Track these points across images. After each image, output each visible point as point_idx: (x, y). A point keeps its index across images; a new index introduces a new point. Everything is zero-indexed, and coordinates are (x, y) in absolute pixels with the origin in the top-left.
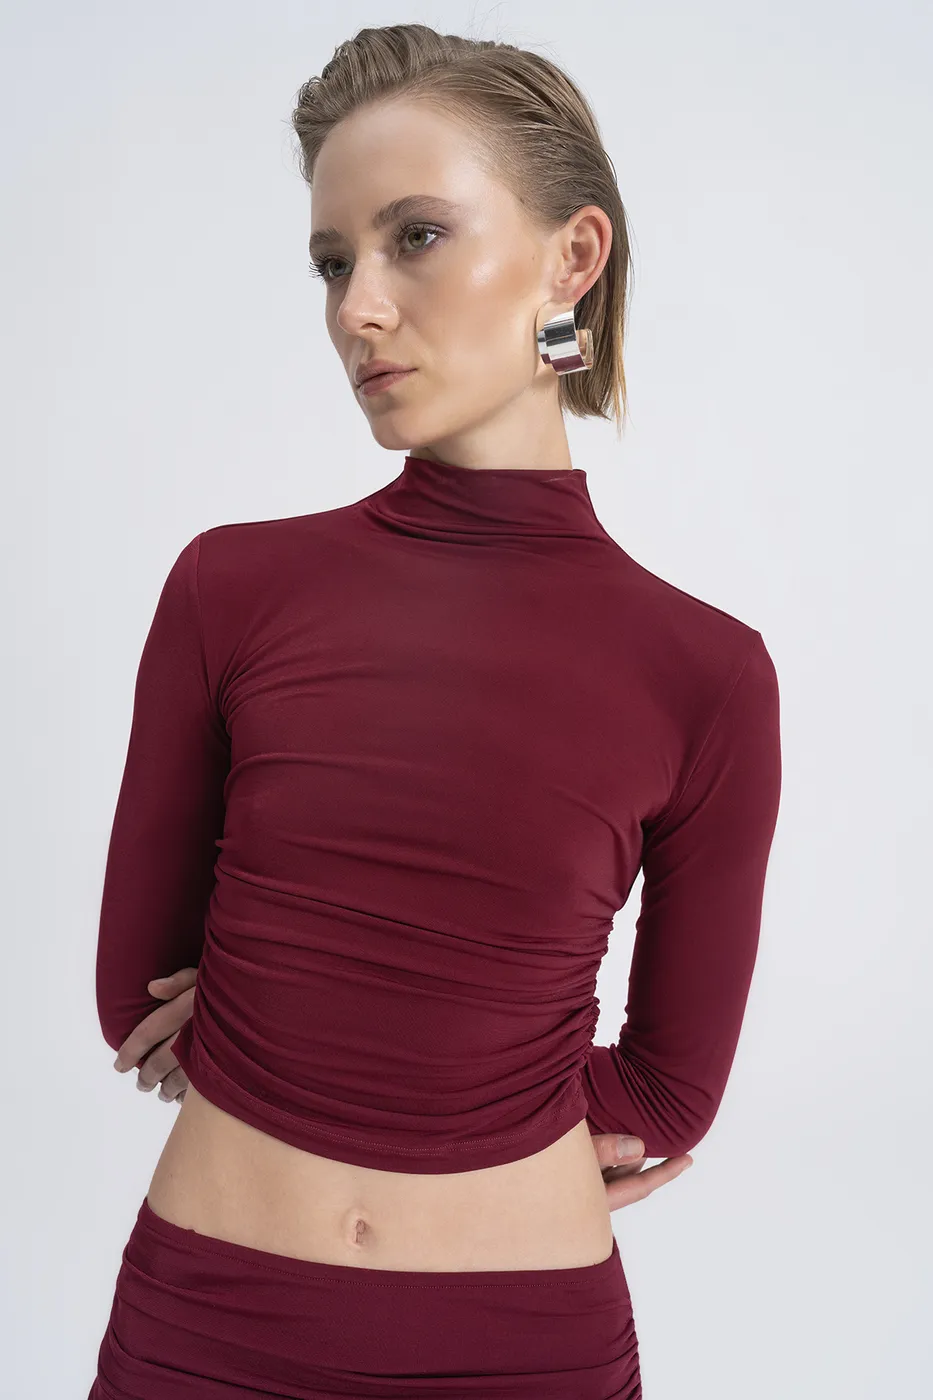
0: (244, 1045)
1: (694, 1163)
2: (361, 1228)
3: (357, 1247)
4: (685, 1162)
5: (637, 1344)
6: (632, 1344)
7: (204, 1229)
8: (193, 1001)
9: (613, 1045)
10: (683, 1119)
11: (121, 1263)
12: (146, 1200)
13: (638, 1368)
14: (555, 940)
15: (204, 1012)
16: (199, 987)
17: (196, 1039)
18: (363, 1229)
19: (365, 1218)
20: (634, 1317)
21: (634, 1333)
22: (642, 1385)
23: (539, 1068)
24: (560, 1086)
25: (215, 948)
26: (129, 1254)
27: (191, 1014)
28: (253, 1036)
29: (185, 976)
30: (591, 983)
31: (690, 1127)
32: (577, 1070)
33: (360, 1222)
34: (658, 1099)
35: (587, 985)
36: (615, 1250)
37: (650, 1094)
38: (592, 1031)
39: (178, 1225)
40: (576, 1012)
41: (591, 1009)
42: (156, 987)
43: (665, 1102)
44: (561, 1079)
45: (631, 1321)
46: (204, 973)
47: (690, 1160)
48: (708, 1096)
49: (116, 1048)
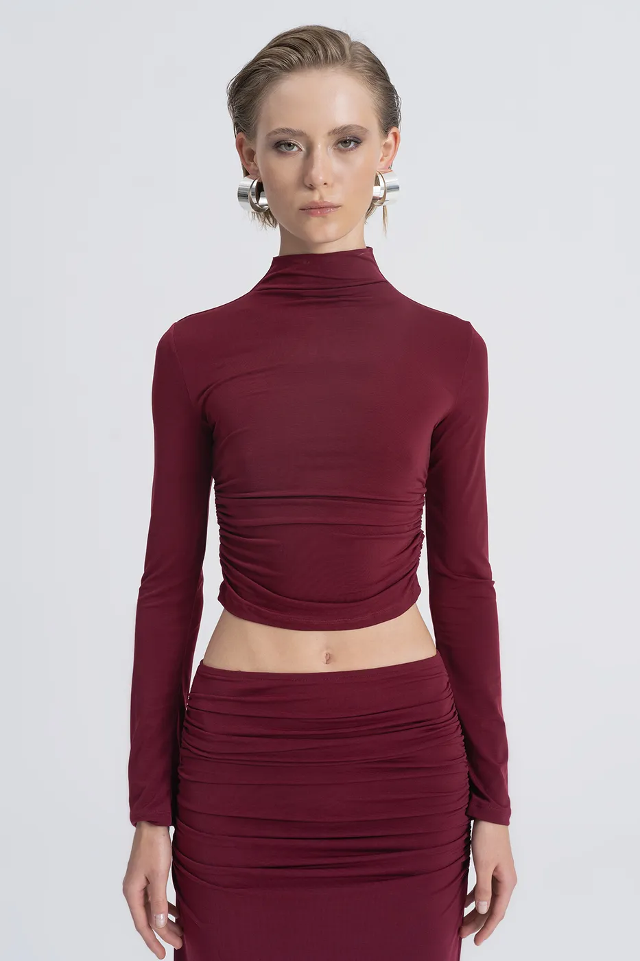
2: (328, 656)
3: (326, 665)
19: (330, 652)
33: (327, 654)
40: (416, 537)
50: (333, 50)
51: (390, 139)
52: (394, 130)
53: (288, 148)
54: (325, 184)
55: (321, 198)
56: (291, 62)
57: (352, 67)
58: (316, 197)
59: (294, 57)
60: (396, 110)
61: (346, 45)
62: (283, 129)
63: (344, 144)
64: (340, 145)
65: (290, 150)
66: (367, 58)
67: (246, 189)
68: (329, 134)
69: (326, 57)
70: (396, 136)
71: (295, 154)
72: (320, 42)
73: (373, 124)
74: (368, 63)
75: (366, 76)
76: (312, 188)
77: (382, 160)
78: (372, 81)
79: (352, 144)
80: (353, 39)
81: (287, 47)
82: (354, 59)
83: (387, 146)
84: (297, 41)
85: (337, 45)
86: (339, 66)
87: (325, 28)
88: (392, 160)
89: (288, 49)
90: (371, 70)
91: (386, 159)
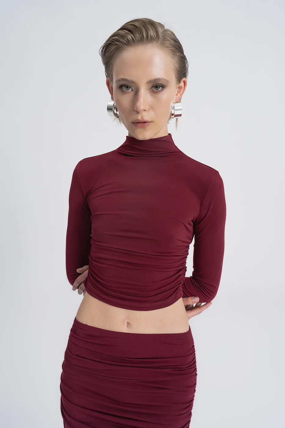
0: (99, 283)
1: (212, 304)
2: (128, 323)
3: (127, 328)
4: (210, 304)
5: (195, 351)
6: (194, 351)
7: (90, 324)
8: (87, 273)
9: (191, 276)
10: (209, 293)
11: (70, 332)
12: (75, 318)
13: (195, 357)
14: (172, 253)
15: (90, 275)
16: (89, 270)
17: (88, 281)
18: (128, 324)
19: (129, 321)
20: (194, 345)
21: (194, 349)
22: (196, 361)
23: (173, 283)
24: (178, 288)
25: (92, 261)
26: (72, 330)
27: (87, 276)
28: (101, 281)
29: (86, 267)
30: (184, 262)
31: (211, 295)
32: (181, 284)
33: (128, 322)
34: (202, 288)
35: (183, 263)
36: (190, 329)
37: (200, 288)
38: (185, 274)
39: (83, 323)
40: (180, 270)
41: (185, 269)
42: (78, 270)
43: (204, 289)
44: (177, 287)
45: (194, 346)
46: (90, 266)
47: (212, 303)
48: (215, 288)
49: (72, 285)
50: (152, 33)
51: (182, 84)
52: (184, 79)
53: (127, 89)
54: (144, 110)
55: (142, 118)
56: (128, 40)
57: (163, 44)
58: (139, 118)
59: (130, 37)
60: (185, 69)
61: (160, 30)
62: (124, 79)
63: (156, 88)
64: (154, 89)
65: (128, 90)
66: (172, 39)
67: (111, 106)
68: (147, 83)
69: (147, 36)
70: (185, 83)
71: (130, 92)
72: (144, 27)
73: (172, 78)
74: (172, 42)
75: (170, 50)
76: (138, 112)
77: (177, 95)
78: (173, 52)
79: (161, 88)
80: (166, 28)
81: (126, 30)
82: (164, 39)
83: (180, 88)
84: (132, 27)
85: (154, 30)
86: (155, 43)
87: (149, 19)
88: (181, 95)
89: (126, 31)
90: (174, 46)
91: (179, 94)
